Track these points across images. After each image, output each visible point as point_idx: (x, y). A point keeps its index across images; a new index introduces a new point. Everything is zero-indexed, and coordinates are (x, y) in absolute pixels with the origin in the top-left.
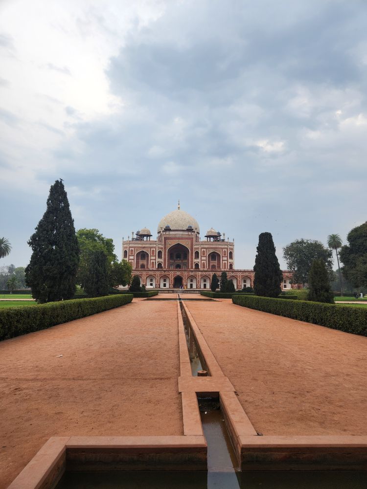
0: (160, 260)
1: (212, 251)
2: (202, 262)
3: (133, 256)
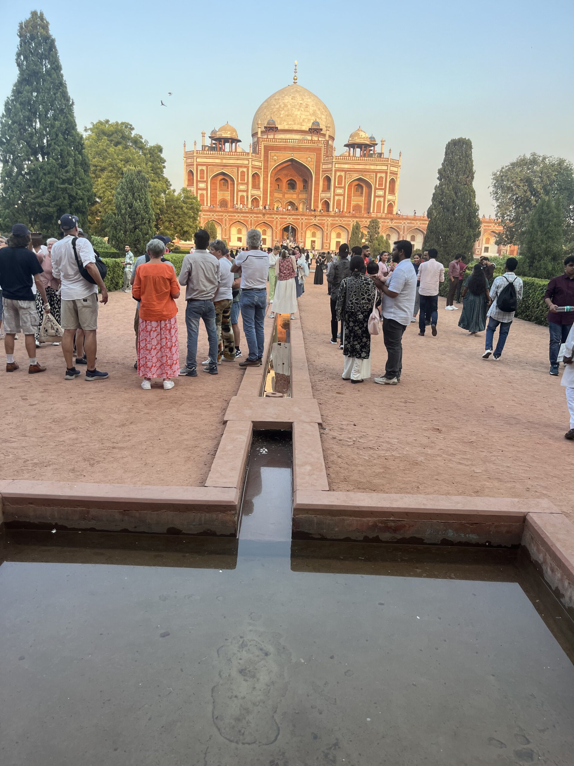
0: (255, 192)
1: (356, 176)
2: (337, 198)
3: (205, 183)
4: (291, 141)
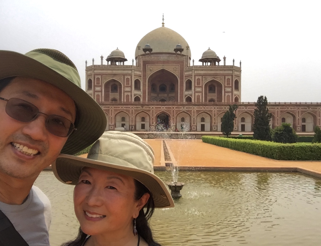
0: (137, 92)
1: (209, 79)
2: (197, 94)
3: (100, 87)
4: (161, 57)
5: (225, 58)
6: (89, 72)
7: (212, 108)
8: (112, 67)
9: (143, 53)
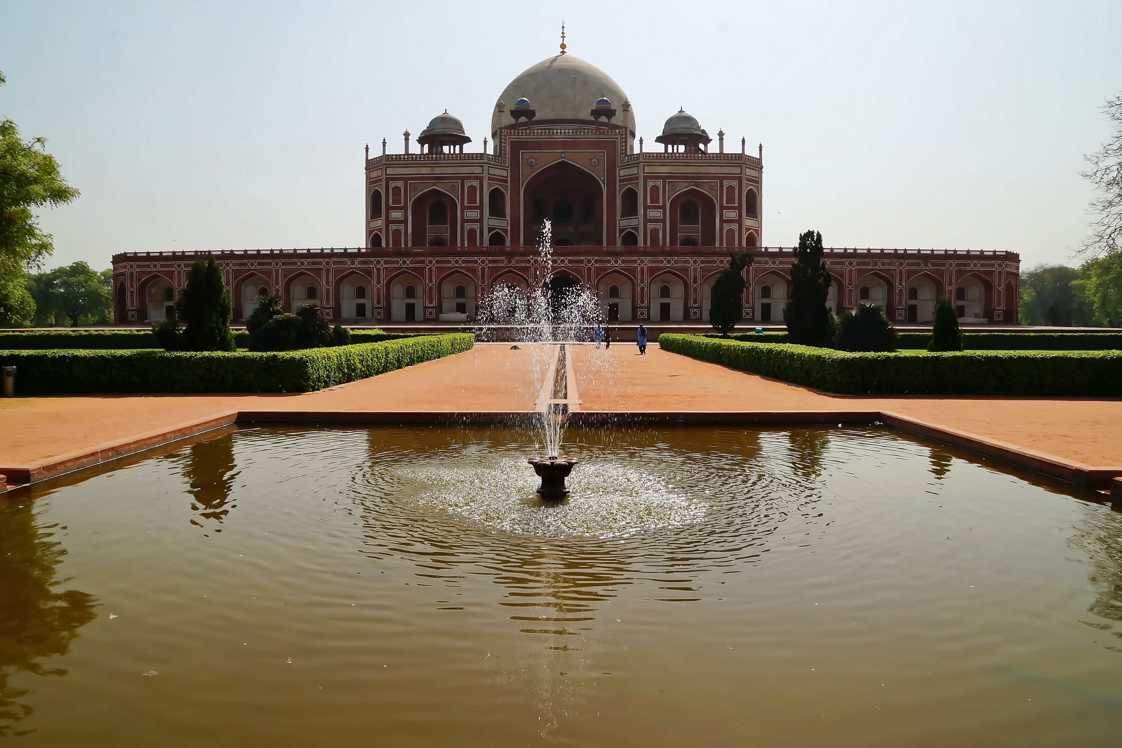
0: (495, 222)
1: (683, 187)
2: (650, 226)
3: (403, 211)
4: (559, 131)
5: (721, 134)
6: (374, 174)
7: (688, 262)
8: (432, 158)
9: (512, 121)
